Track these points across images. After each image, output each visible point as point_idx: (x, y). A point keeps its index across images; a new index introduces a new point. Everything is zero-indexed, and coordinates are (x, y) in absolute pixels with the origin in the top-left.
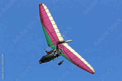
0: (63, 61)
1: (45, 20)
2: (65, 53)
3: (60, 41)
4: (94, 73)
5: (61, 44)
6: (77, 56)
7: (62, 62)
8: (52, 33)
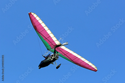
0: (61, 64)
1: (38, 27)
2: (65, 55)
3: (57, 45)
4: (97, 70)
5: (59, 47)
6: (77, 56)
7: (59, 66)
8: (48, 38)
